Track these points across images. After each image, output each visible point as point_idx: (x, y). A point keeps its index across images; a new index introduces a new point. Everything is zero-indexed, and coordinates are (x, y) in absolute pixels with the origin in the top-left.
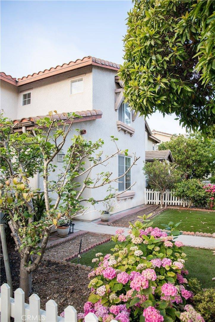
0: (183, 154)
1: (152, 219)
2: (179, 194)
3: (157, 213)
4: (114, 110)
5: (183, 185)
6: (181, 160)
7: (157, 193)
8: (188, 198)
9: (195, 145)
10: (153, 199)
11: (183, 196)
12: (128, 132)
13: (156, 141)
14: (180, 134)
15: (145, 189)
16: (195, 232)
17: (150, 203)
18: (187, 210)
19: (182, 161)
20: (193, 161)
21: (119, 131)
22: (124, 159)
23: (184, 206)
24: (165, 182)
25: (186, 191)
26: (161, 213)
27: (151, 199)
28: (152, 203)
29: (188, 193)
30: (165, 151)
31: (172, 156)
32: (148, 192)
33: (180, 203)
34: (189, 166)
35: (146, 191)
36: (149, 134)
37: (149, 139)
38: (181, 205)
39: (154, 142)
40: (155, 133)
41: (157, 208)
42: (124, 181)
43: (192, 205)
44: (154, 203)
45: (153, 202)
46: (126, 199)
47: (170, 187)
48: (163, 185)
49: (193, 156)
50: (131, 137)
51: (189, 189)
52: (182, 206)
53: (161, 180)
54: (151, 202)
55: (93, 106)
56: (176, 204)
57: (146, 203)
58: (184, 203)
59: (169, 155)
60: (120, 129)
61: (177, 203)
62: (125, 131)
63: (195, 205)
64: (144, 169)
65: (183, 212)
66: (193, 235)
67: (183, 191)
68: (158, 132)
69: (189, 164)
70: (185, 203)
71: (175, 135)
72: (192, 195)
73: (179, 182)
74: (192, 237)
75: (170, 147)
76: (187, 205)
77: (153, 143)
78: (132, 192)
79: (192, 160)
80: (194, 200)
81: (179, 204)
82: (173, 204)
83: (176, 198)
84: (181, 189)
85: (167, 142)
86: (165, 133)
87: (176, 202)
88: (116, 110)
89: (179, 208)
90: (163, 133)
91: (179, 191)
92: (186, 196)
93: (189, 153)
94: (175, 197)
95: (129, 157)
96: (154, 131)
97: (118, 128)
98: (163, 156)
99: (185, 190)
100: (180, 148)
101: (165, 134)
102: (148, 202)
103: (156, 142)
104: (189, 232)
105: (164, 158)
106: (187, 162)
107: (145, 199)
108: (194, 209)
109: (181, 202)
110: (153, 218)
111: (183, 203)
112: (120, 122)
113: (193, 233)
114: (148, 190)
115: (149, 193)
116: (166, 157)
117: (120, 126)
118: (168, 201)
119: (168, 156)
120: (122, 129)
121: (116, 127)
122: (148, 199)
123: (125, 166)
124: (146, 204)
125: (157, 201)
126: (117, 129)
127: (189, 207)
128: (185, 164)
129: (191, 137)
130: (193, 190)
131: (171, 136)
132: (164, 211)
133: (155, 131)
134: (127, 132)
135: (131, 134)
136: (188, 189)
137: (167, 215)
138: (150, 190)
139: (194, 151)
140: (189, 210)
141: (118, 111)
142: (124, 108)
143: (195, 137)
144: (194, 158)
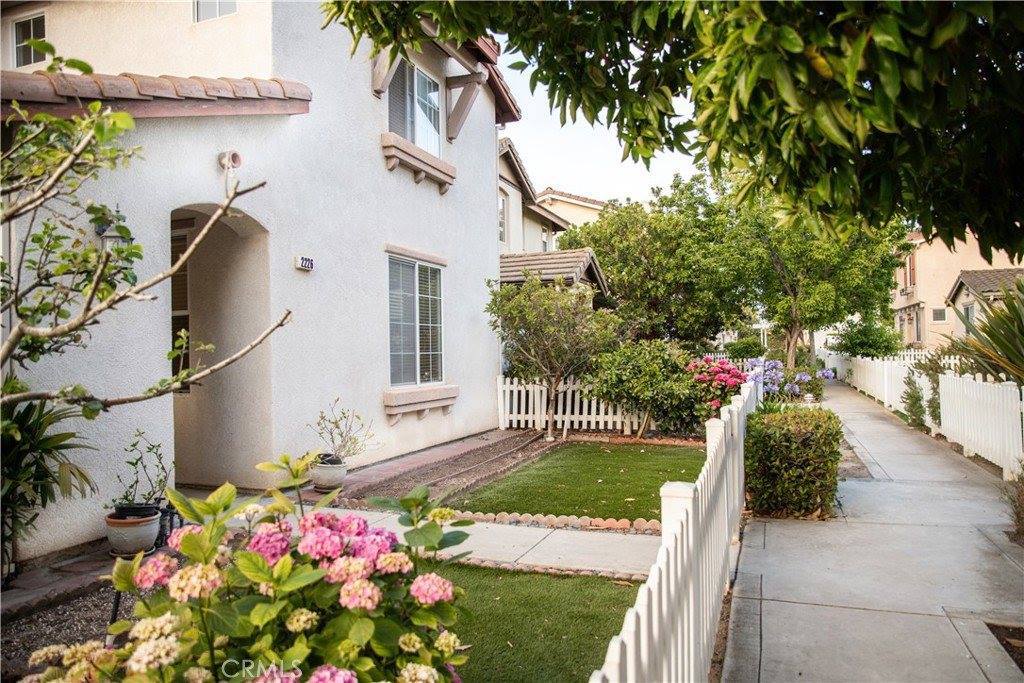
0: (638, 263)
1: (503, 476)
2: (605, 390)
3: (529, 458)
4: (369, 92)
5: (618, 359)
6: (631, 283)
7: (537, 390)
8: (636, 403)
9: (673, 234)
10: (527, 412)
11: (619, 397)
12: (430, 178)
13: (554, 223)
14: (628, 199)
15: (501, 378)
16: (632, 520)
17: (515, 425)
18: (635, 444)
19: (632, 287)
20: (669, 285)
21: (391, 170)
22: (414, 273)
23: (627, 432)
24: (561, 353)
25: (629, 381)
26: (544, 457)
27: (519, 412)
28: (523, 425)
29: (637, 386)
30: (578, 252)
31: (600, 270)
32: (508, 387)
33: (614, 423)
34: (654, 304)
35: (503, 386)
36: (527, 197)
37: (529, 214)
38: (619, 427)
39: (547, 226)
40: (553, 199)
41: (536, 440)
42: (415, 351)
43: (653, 428)
44: (530, 425)
45: (527, 422)
46: (420, 413)
47: (579, 368)
48: (554, 361)
49: (669, 270)
50: (442, 194)
51: (640, 372)
52: (622, 431)
53: (545, 345)
54: (519, 422)
55: (277, 67)
56: (602, 427)
57: (503, 425)
58: (627, 422)
59: (590, 266)
60: (394, 161)
61: (606, 423)
62: (416, 172)
63: (660, 426)
64: (490, 309)
65: (618, 450)
66: (624, 531)
67: (621, 381)
68: (562, 194)
69: (656, 298)
70: (632, 423)
71: (613, 203)
72: (647, 393)
73: (608, 351)
74: (619, 536)
75: (596, 241)
76: (635, 427)
77: (544, 231)
78: (449, 386)
79: (664, 282)
80: (657, 409)
81: (610, 427)
82: (593, 426)
83: (602, 407)
84: (611, 375)
85: (586, 224)
86: (585, 200)
87: (602, 418)
88: (378, 93)
89: (606, 439)
90: (578, 198)
91: (606, 381)
92: (630, 397)
93: (656, 259)
94: (598, 404)
95: (434, 266)
96: (550, 190)
97: (388, 158)
98: (568, 270)
99: (624, 378)
100: (625, 243)
101: (583, 202)
102: (511, 422)
103: (556, 228)
104: (611, 522)
105: (570, 275)
106: (648, 291)
107: (501, 411)
108: (656, 441)
109: (618, 418)
110: (508, 473)
111: (623, 423)
112: (393, 138)
113: (625, 522)
114: (508, 380)
115: (512, 392)
116: (578, 272)
117: (393, 152)
118: (576, 418)
119: (584, 270)
120: (403, 164)
121: (379, 154)
122: (511, 413)
123: (417, 296)
124: (502, 428)
125: (539, 418)
126: (382, 162)
127: (640, 433)
128: (642, 298)
129: (665, 209)
130: (653, 375)
131: (602, 208)
132: (554, 450)
133: (554, 193)
134: (423, 175)
135: (442, 185)
136: (635, 374)
137: (560, 463)
138: (516, 380)
139: (671, 253)
140: (641, 444)
141: (385, 96)
142: (412, 91)
143: (675, 208)
144: (669, 277)
